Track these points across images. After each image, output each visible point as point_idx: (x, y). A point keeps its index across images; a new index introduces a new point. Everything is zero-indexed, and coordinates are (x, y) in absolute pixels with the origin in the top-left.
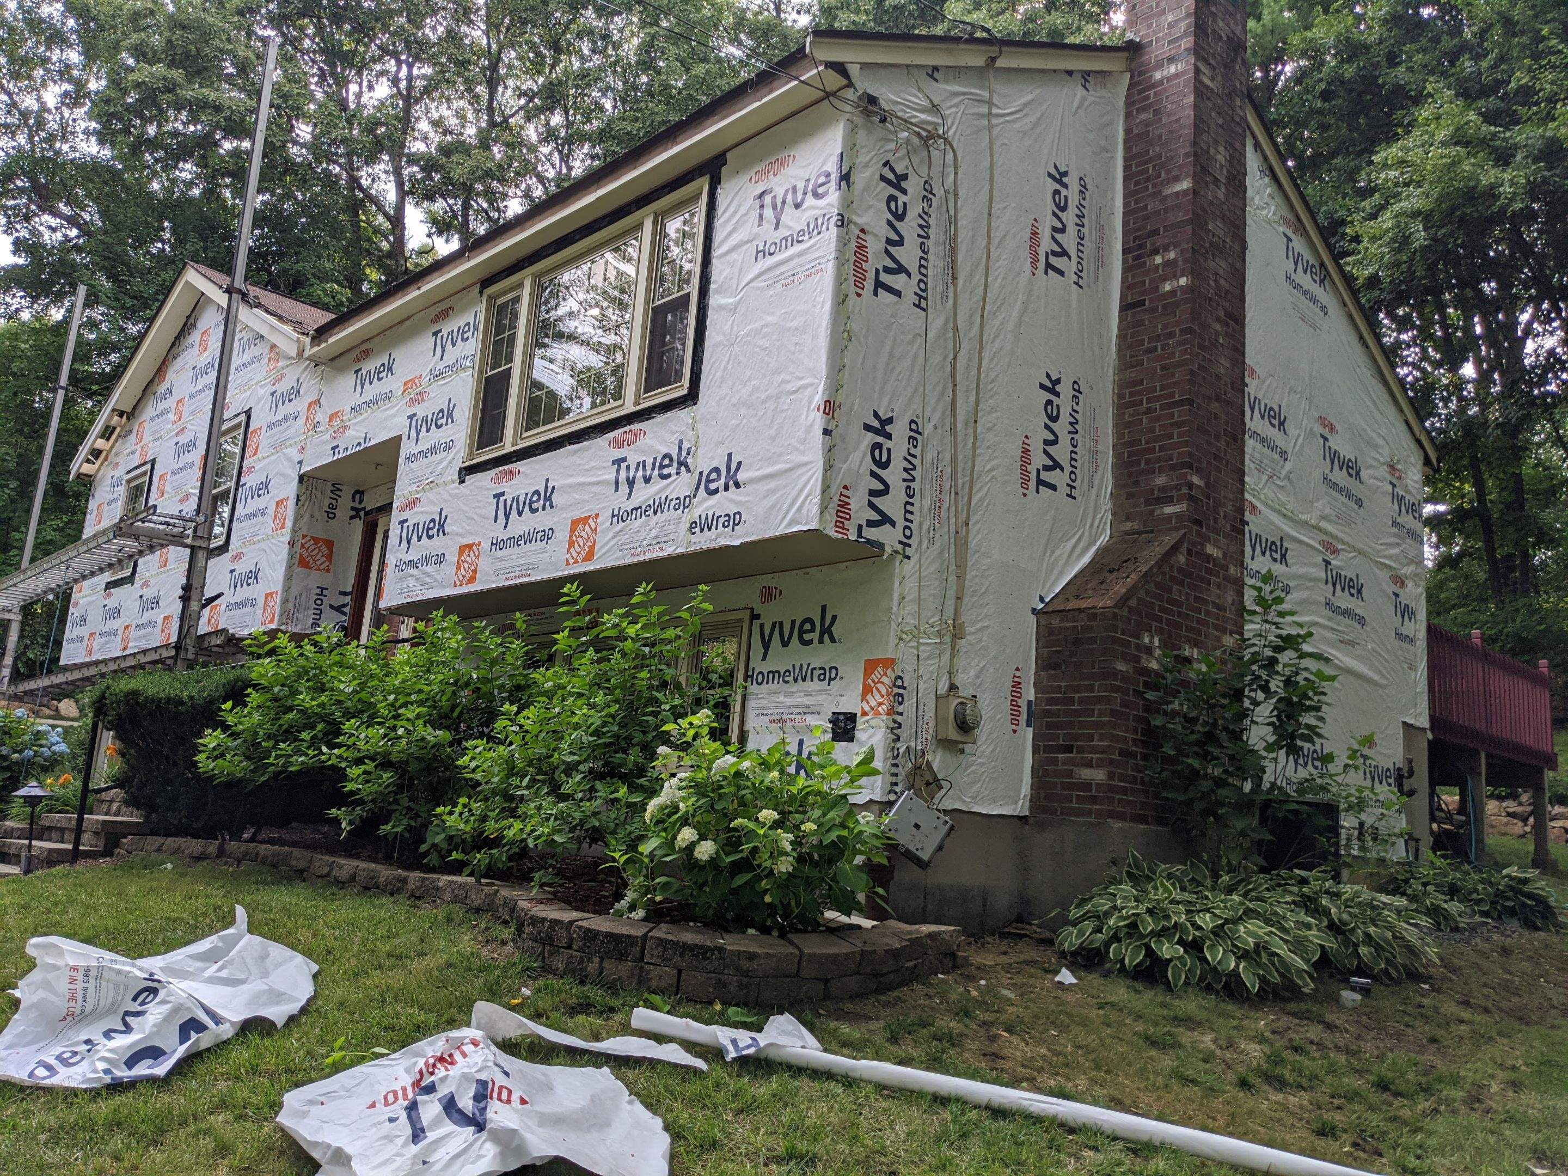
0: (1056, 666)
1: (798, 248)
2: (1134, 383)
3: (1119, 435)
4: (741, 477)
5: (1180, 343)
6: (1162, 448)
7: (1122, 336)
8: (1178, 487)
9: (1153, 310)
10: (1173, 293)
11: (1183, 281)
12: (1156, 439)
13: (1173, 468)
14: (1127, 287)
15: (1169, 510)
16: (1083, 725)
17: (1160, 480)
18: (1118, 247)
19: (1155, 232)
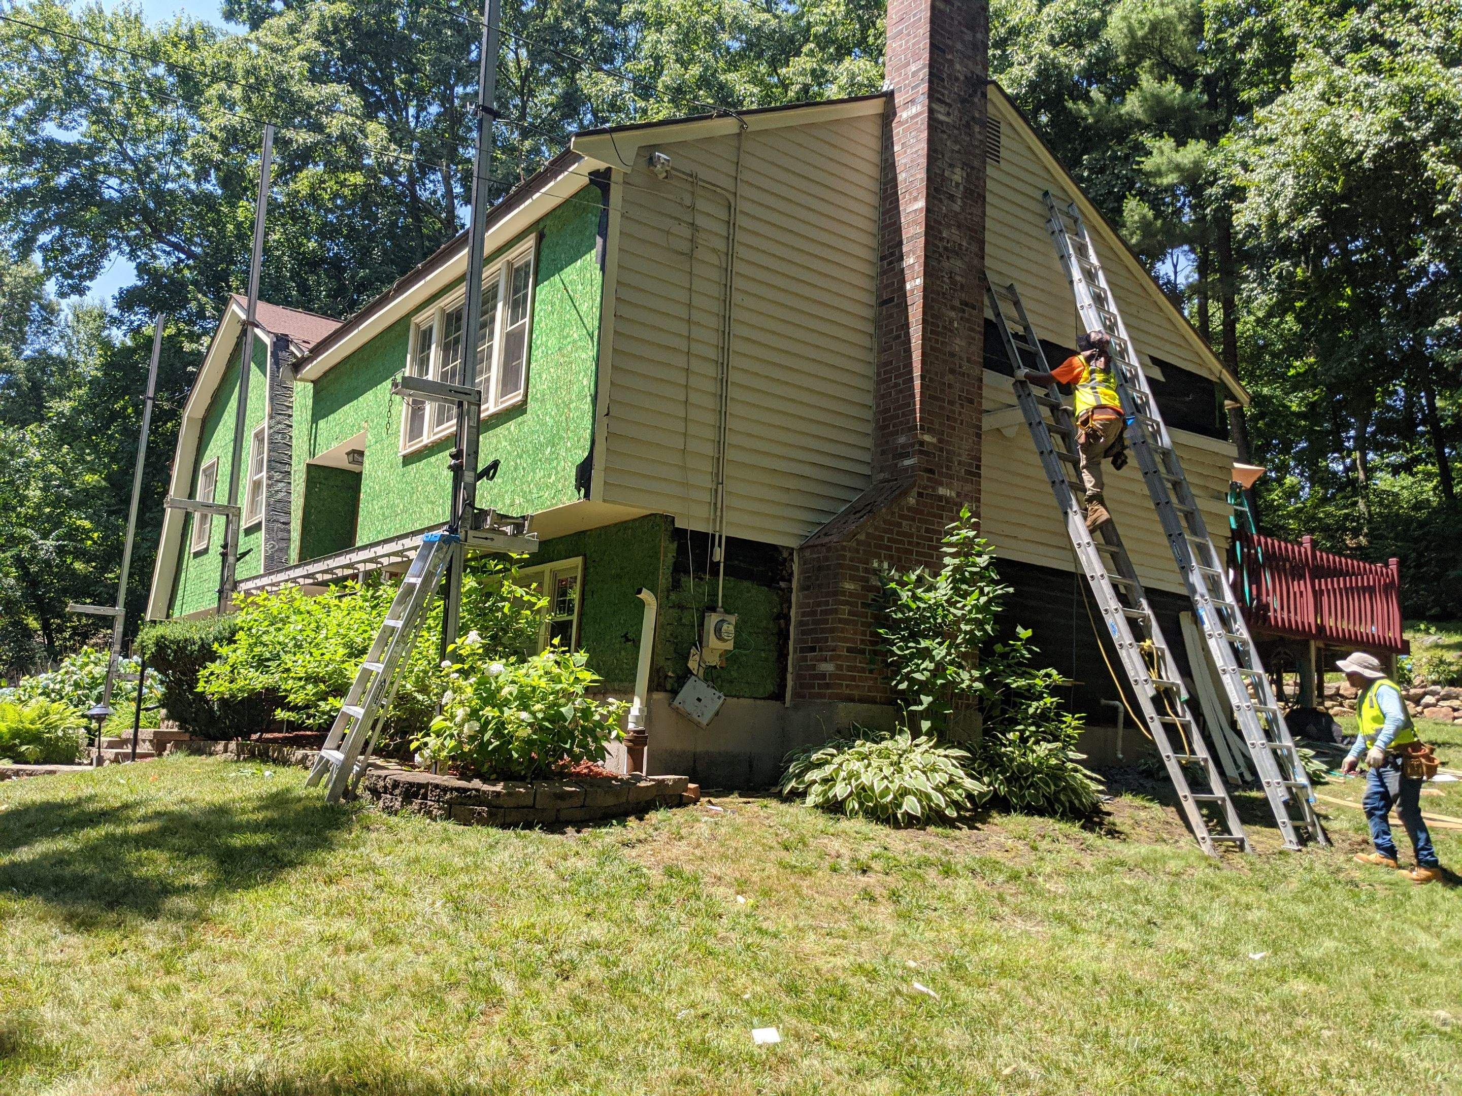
0: (808, 588)
2: (887, 364)
3: (877, 405)
5: (916, 331)
6: (904, 415)
7: (879, 327)
8: (912, 445)
9: (897, 305)
10: (912, 291)
11: (918, 281)
13: (910, 429)
14: (882, 287)
15: (907, 462)
16: (822, 631)
17: (902, 440)
19: (902, 242)
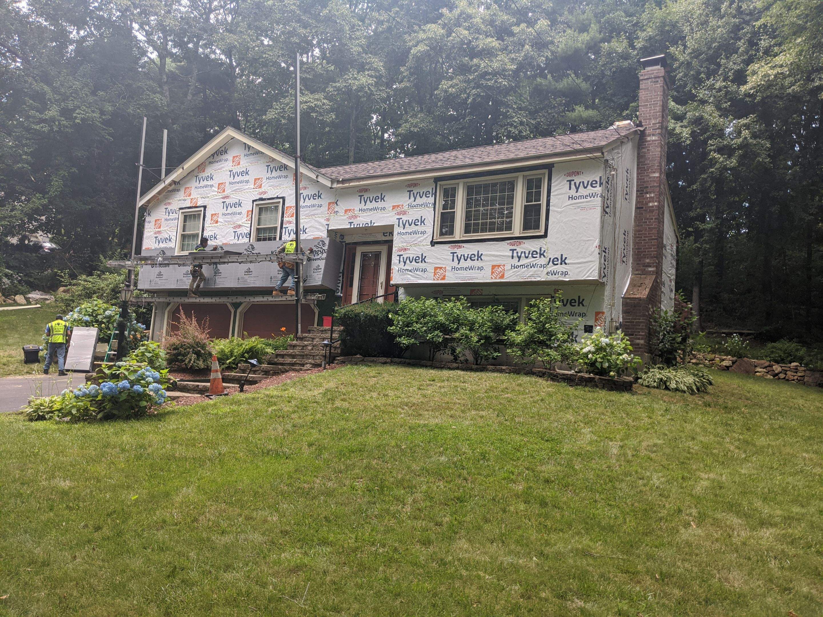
0: (628, 313)
1: (585, 200)
2: (639, 231)
3: (634, 245)
4: (566, 261)
5: (654, 222)
6: (648, 251)
7: (636, 217)
8: (653, 263)
9: (645, 210)
10: (652, 207)
11: (656, 204)
12: (647, 249)
13: (652, 257)
14: (637, 202)
15: (650, 269)
16: (637, 329)
17: (647, 261)
18: (635, 189)
19: (647, 187)
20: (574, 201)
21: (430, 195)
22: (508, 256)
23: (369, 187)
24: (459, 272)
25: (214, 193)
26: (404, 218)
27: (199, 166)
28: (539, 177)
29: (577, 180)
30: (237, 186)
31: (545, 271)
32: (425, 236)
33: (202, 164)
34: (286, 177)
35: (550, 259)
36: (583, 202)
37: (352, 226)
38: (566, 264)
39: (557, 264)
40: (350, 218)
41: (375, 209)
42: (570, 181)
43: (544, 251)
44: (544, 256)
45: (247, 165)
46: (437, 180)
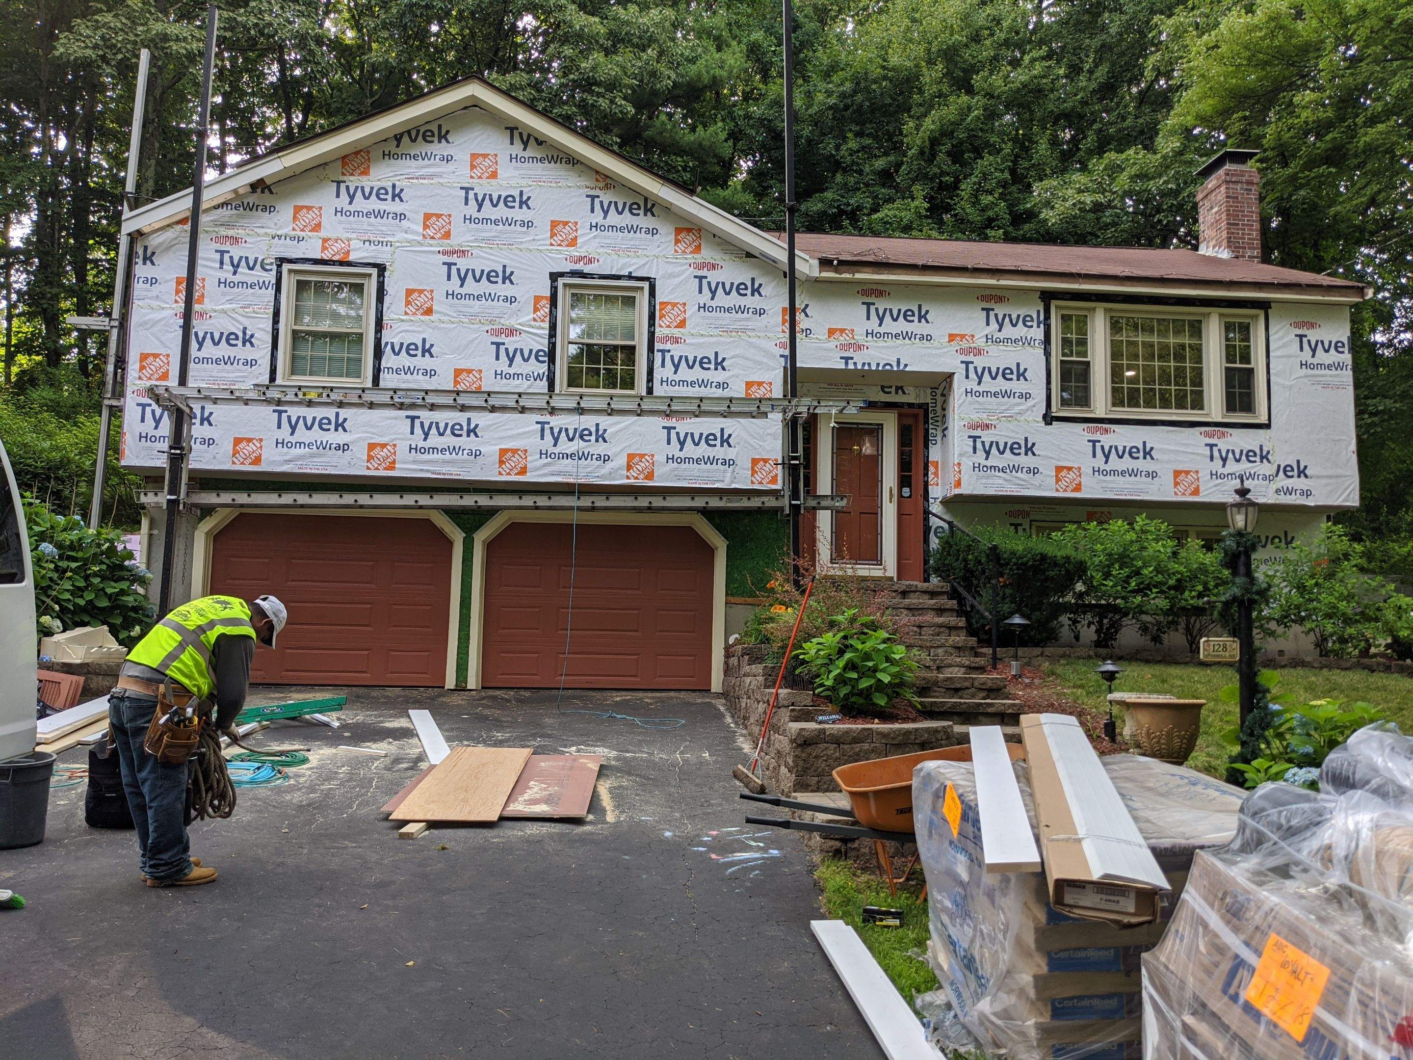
1: (1327, 372)
4: (1307, 472)
20: (1310, 372)
21: (1035, 324)
22: (1205, 456)
23: (887, 289)
24: (1108, 478)
25: (410, 237)
26: (979, 362)
27: (346, 157)
28: (1246, 321)
29: (1313, 335)
30: (491, 231)
31: (1274, 486)
32: (1030, 402)
33: (357, 153)
34: (653, 232)
35: (1279, 466)
36: (1324, 376)
37: (851, 366)
38: (1306, 476)
39: (1292, 477)
40: (844, 347)
41: (907, 336)
42: (1301, 337)
43: (1268, 452)
44: (1269, 461)
45: (524, 182)
46: (1047, 297)
